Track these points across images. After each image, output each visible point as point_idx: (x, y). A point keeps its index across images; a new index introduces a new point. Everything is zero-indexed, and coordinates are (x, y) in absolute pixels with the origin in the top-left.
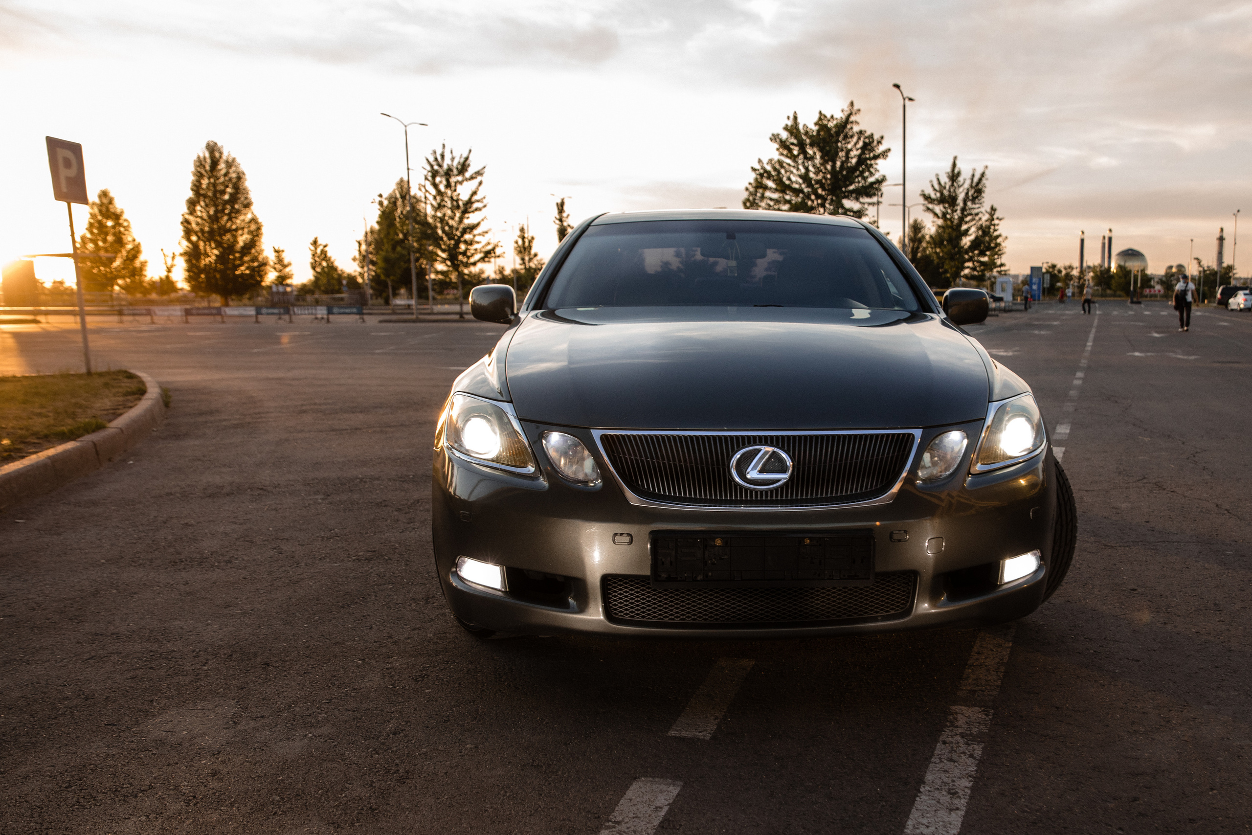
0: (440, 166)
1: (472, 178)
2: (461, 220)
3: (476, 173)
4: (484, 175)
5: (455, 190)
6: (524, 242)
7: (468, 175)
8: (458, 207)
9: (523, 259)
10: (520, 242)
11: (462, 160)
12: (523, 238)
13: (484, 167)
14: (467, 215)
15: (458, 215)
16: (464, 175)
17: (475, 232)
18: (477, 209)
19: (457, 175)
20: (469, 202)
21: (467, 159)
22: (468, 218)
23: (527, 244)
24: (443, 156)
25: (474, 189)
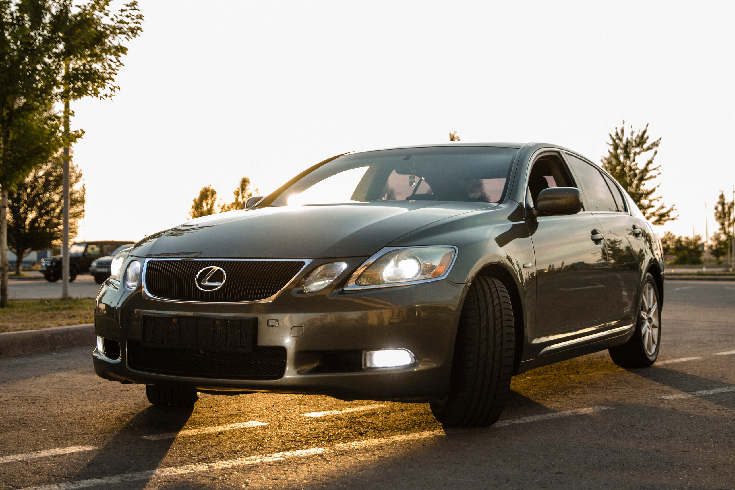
0: (621, 140)
1: (649, 149)
2: (638, 186)
3: (652, 144)
4: (659, 146)
5: (634, 161)
6: (724, 209)
7: (645, 146)
8: (635, 175)
9: (722, 224)
10: (720, 208)
11: (640, 134)
12: (723, 204)
13: (661, 139)
14: (643, 182)
15: (635, 182)
16: (642, 147)
17: (650, 197)
18: (651, 177)
19: (636, 147)
20: (645, 170)
21: (644, 132)
22: (644, 185)
23: (726, 209)
24: (623, 131)
25: (649, 159)
